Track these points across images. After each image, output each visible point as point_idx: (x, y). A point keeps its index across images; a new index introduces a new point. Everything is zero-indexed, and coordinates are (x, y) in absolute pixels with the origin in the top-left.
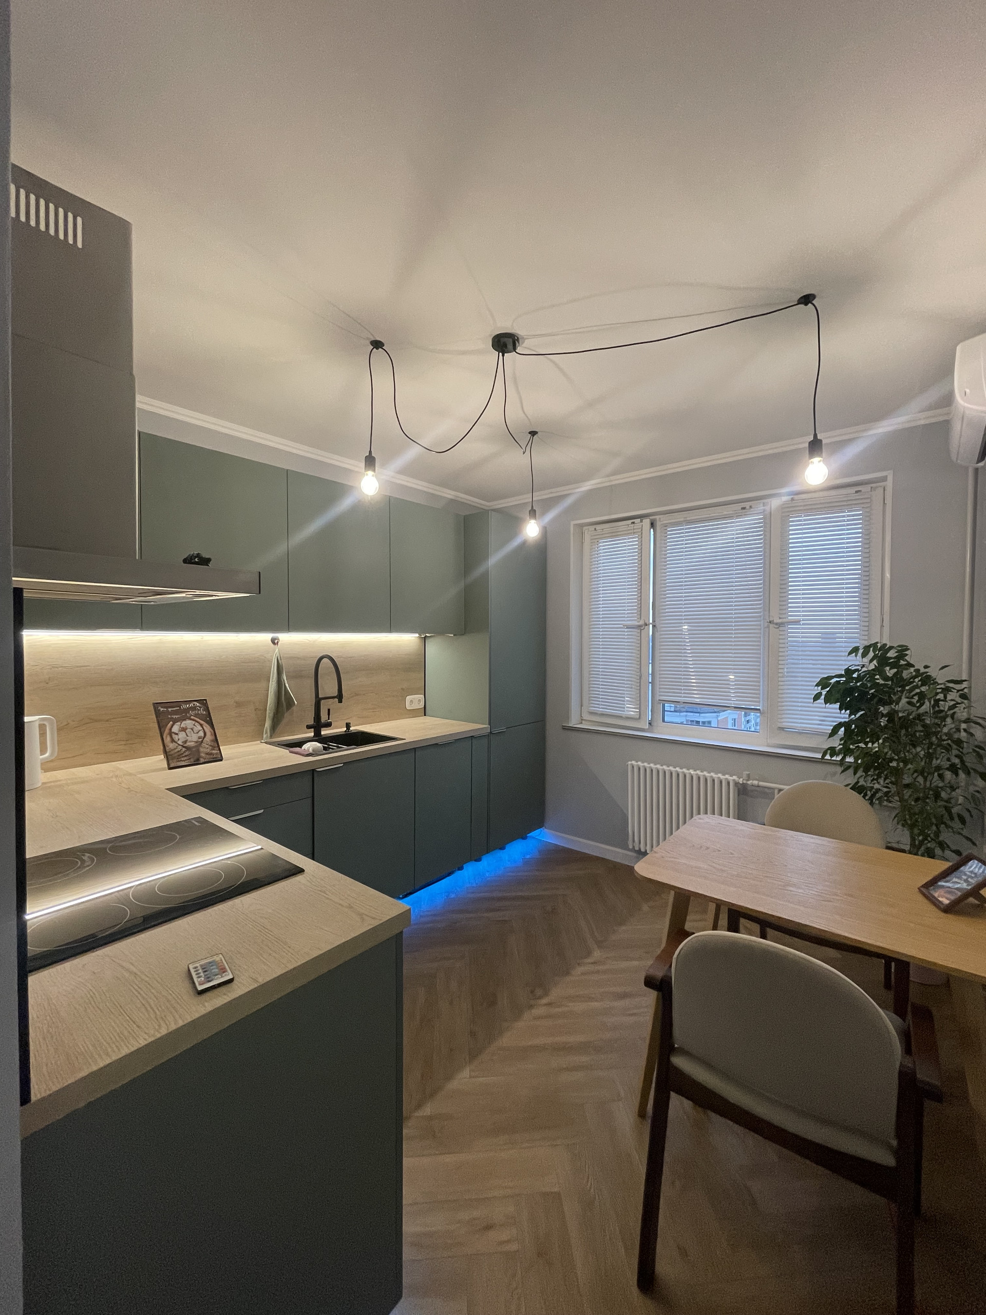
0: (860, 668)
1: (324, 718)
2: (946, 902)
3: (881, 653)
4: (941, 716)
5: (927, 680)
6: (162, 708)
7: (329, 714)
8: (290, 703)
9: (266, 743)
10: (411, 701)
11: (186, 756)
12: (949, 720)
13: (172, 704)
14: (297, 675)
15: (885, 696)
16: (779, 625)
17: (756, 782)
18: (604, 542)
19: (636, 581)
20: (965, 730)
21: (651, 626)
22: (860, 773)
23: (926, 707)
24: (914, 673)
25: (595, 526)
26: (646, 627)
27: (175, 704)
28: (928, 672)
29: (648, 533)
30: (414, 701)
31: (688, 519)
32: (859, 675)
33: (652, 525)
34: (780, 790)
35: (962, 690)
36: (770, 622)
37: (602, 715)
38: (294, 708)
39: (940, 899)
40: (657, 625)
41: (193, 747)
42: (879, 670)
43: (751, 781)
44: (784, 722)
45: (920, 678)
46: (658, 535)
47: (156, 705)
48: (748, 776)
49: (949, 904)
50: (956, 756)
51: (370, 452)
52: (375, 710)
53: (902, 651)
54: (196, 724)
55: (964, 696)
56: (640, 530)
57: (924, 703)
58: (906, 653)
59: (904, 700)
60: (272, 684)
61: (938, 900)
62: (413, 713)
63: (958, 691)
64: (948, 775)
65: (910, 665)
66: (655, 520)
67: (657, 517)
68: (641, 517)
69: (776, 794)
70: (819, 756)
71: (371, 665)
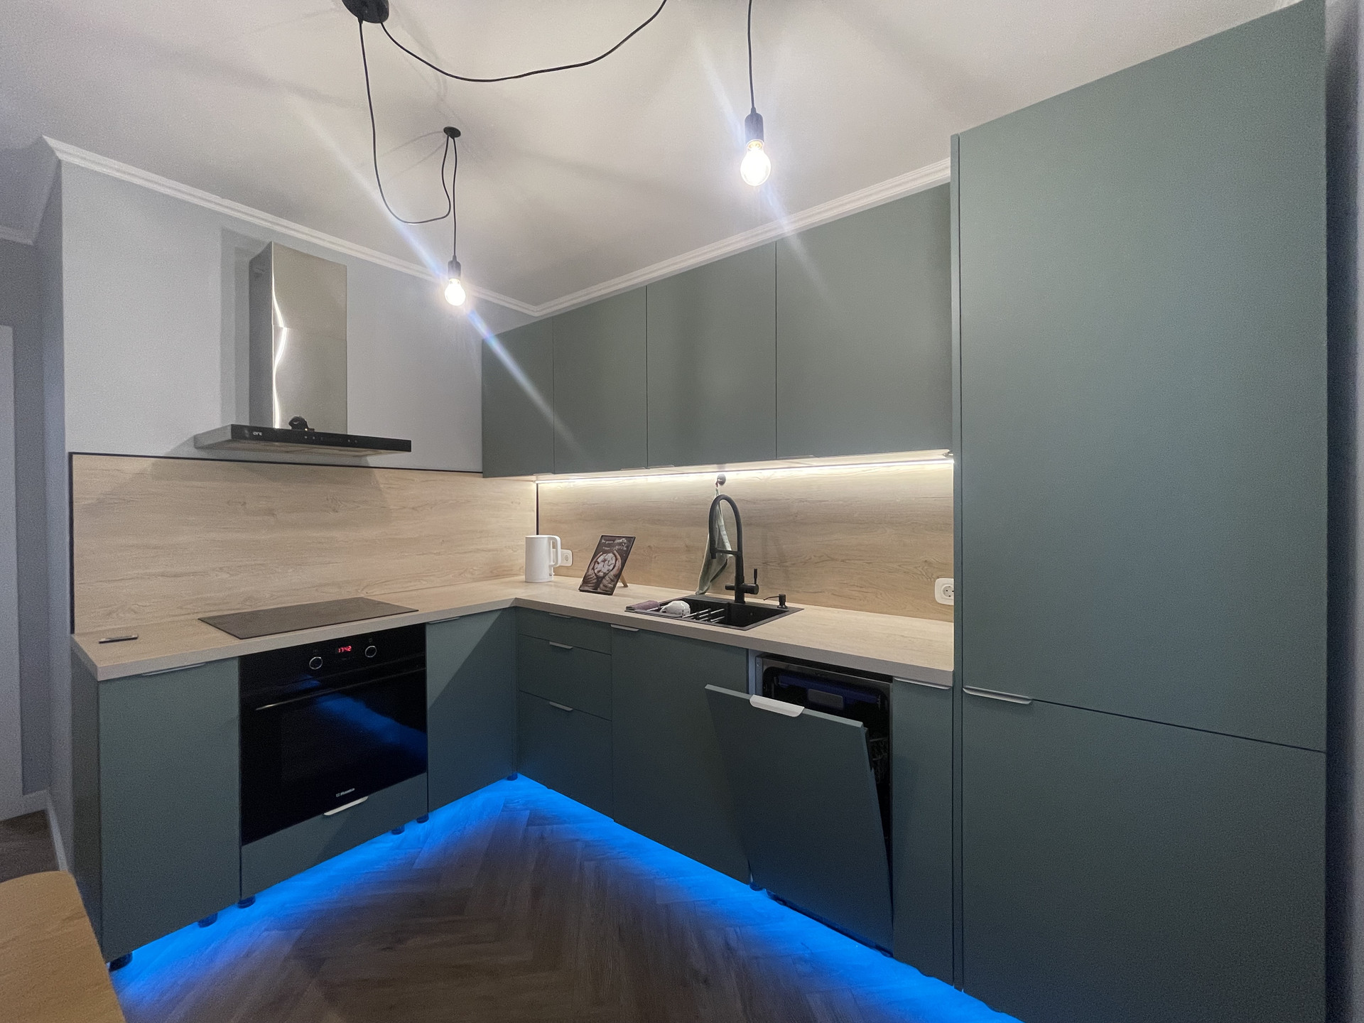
11: (592, 583)
13: (611, 538)
41: (601, 577)
47: (603, 537)
51: (455, 257)
71: (855, 515)
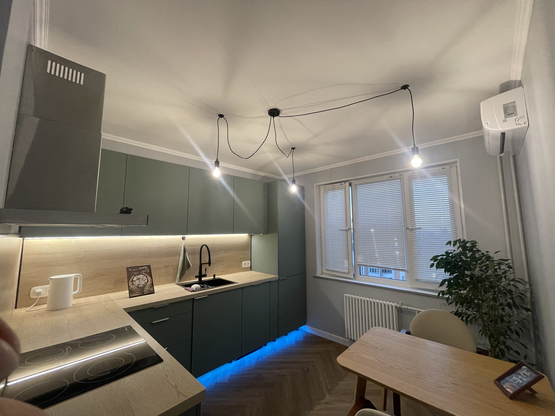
0: (453, 252)
1: (203, 273)
2: (511, 392)
3: (463, 244)
4: (499, 278)
5: (488, 258)
6: (130, 269)
7: (206, 271)
8: (189, 266)
9: (177, 284)
10: (245, 264)
11: (138, 291)
12: (503, 279)
13: (135, 268)
14: (192, 253)
15: (467, 266)
16: (412, 230)
17: (406, 307)
18: (330, 192)
19: (344, 209)
20: (513, 285)
21: (352, 230)
22: (458, 305)
23: (490, 272)
24: (481, 255)
25: (325, 186)
26: (350, 230)
27: (136, 267)
28: (489, 254)
29: (348, 189)
30: (246, 264)
31: (366, 182)
32: (452, 255)
33: (350, 185)
34: (419, 312)
35: (509, 264)
36: (407, 228)
37: (332, 271)
38: (191, 268)
39: (507, 389)
40: (355, 229)
41: (141, 287)
42: (463, 253)
43: (403, 306)
44: (418, 277)
45: (485, 257)
46: (353, 189)
47: (127, 268)
48: (402, 303)
49: (513, 393)
50: (510, 298)
51: (217, 159)
52: (228, 268)
53: (474, 244)
54: (145, 276)
55: (510, 267)
56: (345, 187)
57: (489, 270)
58: (476, 244)
59: (477, 269)
60: (181, 257)
61: (506, 390)
62: (245, 269)
63: (506, 264)
64: (507, 308)
65: (479, 251)
66: (351, 183)
67: (352, 181)
68: (345, 182)
69: (416, 314)
70: (437, 294)
71: (226, 248)
